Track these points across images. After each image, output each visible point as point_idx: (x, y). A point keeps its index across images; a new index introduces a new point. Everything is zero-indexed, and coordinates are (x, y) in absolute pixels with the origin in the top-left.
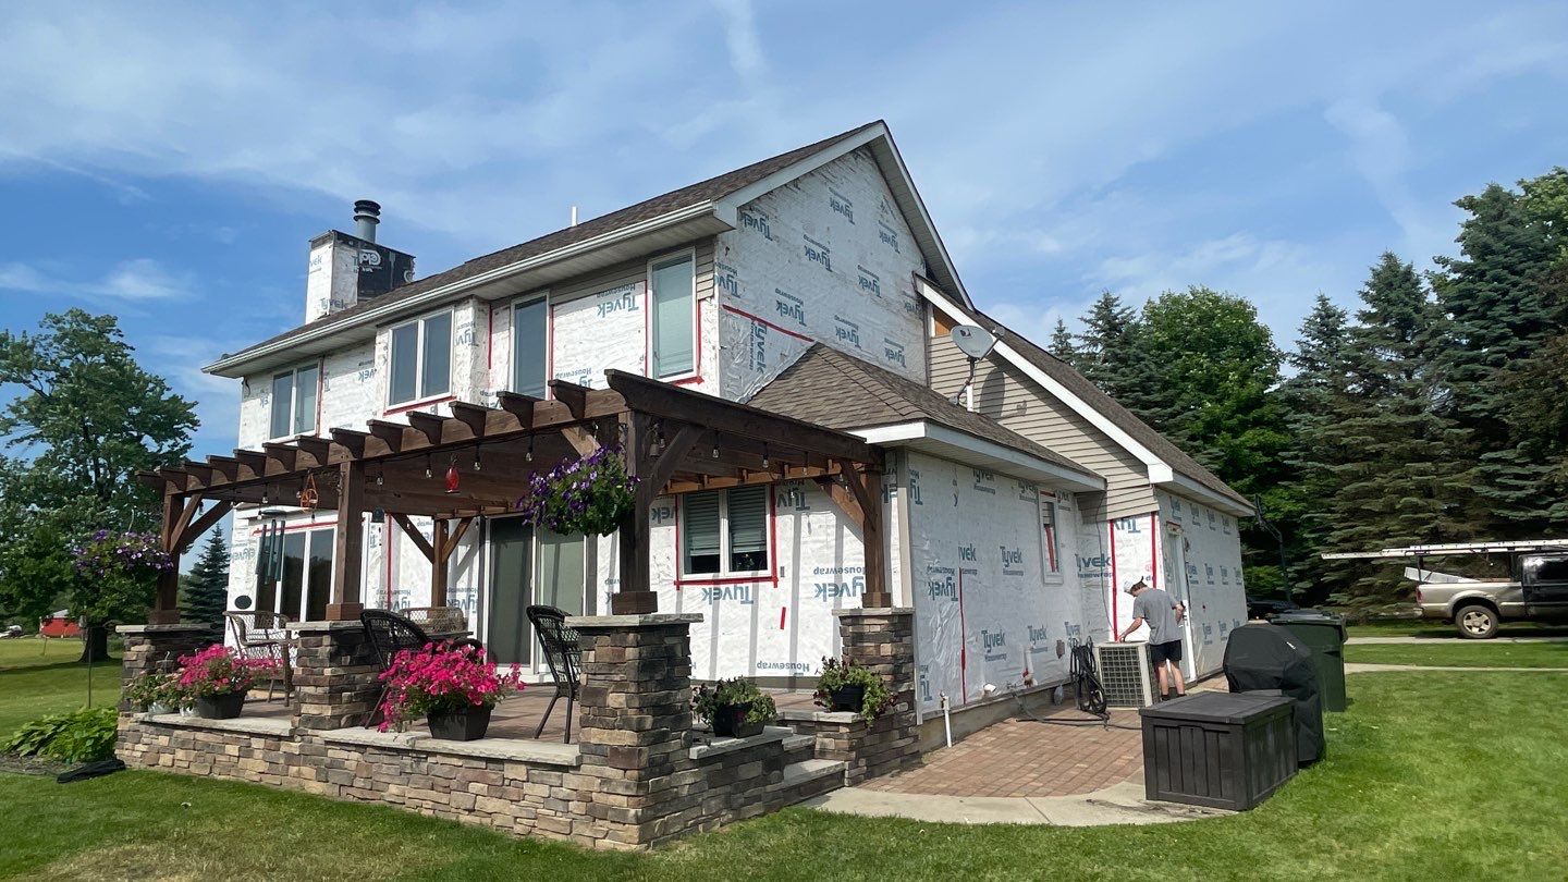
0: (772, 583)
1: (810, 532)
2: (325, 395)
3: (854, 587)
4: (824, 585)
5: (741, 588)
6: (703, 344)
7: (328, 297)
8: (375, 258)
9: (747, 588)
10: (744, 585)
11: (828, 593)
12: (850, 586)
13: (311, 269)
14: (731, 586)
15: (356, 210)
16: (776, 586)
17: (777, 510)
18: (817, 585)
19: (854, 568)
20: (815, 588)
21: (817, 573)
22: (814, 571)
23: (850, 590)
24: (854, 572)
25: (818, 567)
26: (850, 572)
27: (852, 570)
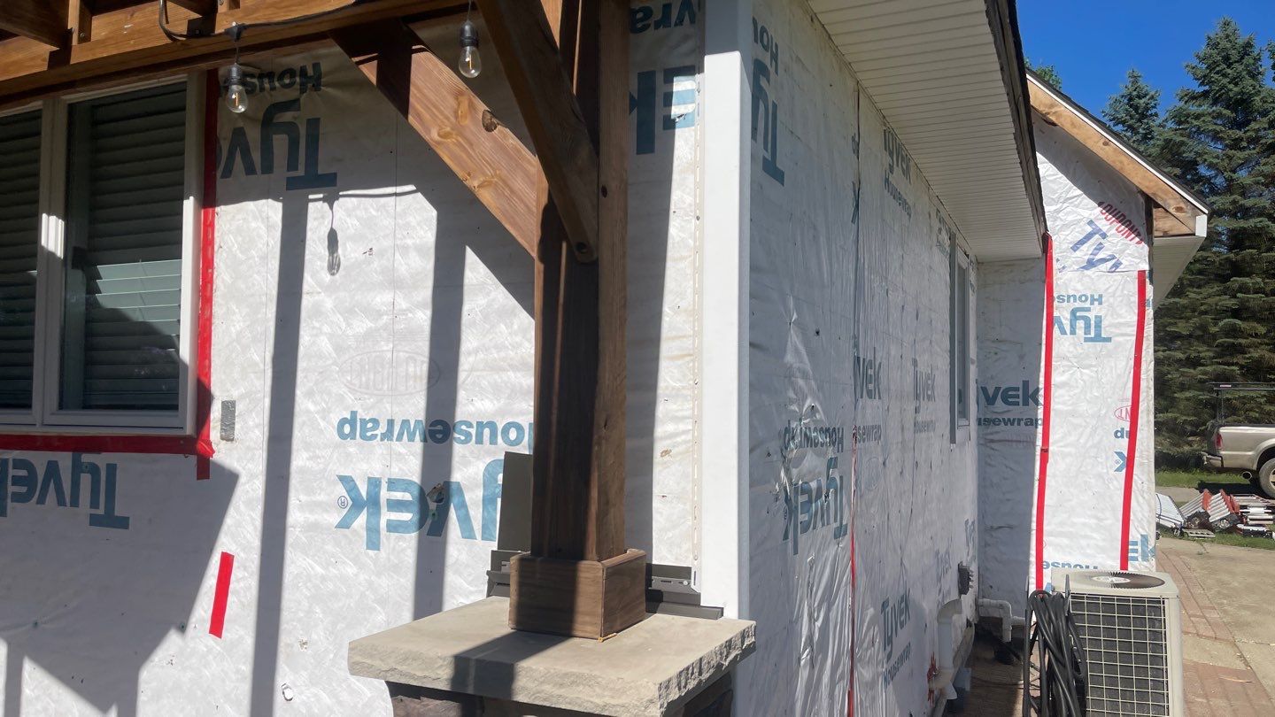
0: (193, 459)
1: (333, 267)
4: (374, 483)
5: (94, 470)
9: (112, 469)
10: (101, 459)
11: (386, 516)
12: (474, 498)
14: (64, 459)
17: (220, 184)
18: (346, 481)
19: (492, 425)
20: (341, 490)
21: (352, 435)
22: (347, 429)
23: (472, 513)
24: (493, 441)
25: (354, 414)
26: (479, 441)
27: (487, 431)
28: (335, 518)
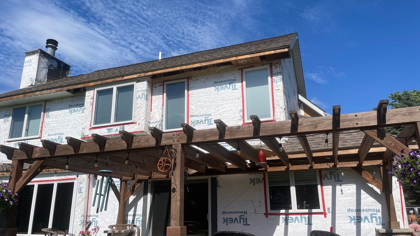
0: (323, 216)
2: (46, 120)
3: (372, 218)
4: (354, 217)
6: (275, 106)
7: (35, 77)
8: (55, 65)
12: (369, 218)
13: (25, 65)
14: (299, 216)
15: (47, 43)
16: (325, 217)
17: (323, 181)
18: (350, 217)
19: (371, 210)
20: (349, 218)
21: (350, 211)
22: (349, 210)
23: (369, 220)
24: (371, 211)
25: (350, 209)
26: (369, 211)
27: (370, 210)
28: (349, 221)
